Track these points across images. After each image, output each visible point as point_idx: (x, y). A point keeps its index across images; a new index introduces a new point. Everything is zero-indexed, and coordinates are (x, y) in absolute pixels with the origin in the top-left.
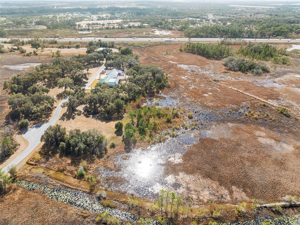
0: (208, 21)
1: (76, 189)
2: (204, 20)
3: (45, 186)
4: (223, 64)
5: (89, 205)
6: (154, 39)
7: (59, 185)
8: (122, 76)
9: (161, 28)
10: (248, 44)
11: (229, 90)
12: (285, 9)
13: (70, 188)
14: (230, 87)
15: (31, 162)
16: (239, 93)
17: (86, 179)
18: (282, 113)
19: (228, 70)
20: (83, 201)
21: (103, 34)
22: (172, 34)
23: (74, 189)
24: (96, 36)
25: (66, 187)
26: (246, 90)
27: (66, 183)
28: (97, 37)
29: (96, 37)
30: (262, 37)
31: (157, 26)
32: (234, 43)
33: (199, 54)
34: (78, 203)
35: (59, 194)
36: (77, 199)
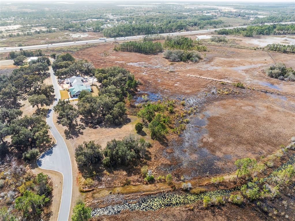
0: (112, 21)
1: (159, 193)
2: (108, 20)
3: (128, 204)
4: (163, 58)
5: (185, 199)
6: (76, 42)
7: (139, 196)
8: (85, 82)
9: (73, 31)
10: (166, 39)
11: (188, 77)
12: (165, 7)
13: (152, 194)
14: (188, 75)
15: (85, 190)
16: (197, 78)
17: (158, 181)
18: (238, 86)
19: (172, 62)
20: (176, 198)
21: (11, 42)
22: (90, 36)
23: (157, 193)
24: (6, 45)
25: (148, 195)
26: (201, 75)
27: (144, 191)
28: (8, 47)
29: (6, 47)
30: (170, 31)
31: (67, 30)
32: (154, 38)
33: (136, 52)
34: (174, 202)
35: (148, 204)
36: (169, 200)
